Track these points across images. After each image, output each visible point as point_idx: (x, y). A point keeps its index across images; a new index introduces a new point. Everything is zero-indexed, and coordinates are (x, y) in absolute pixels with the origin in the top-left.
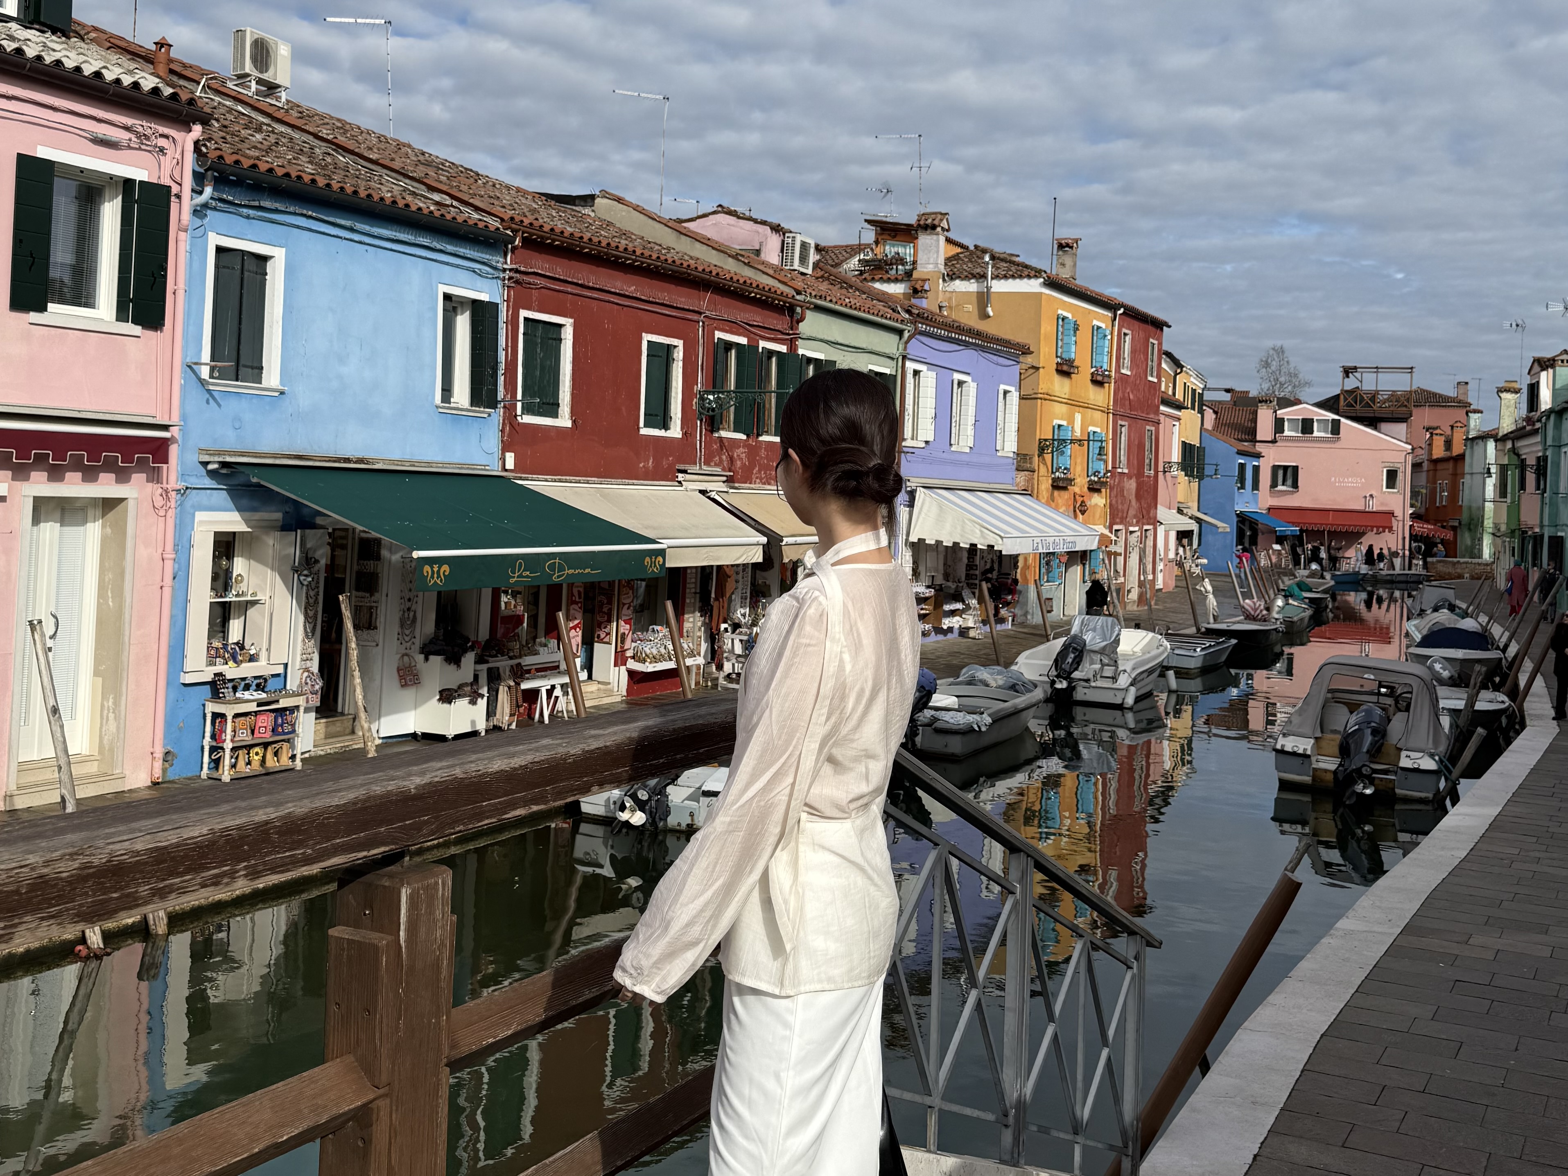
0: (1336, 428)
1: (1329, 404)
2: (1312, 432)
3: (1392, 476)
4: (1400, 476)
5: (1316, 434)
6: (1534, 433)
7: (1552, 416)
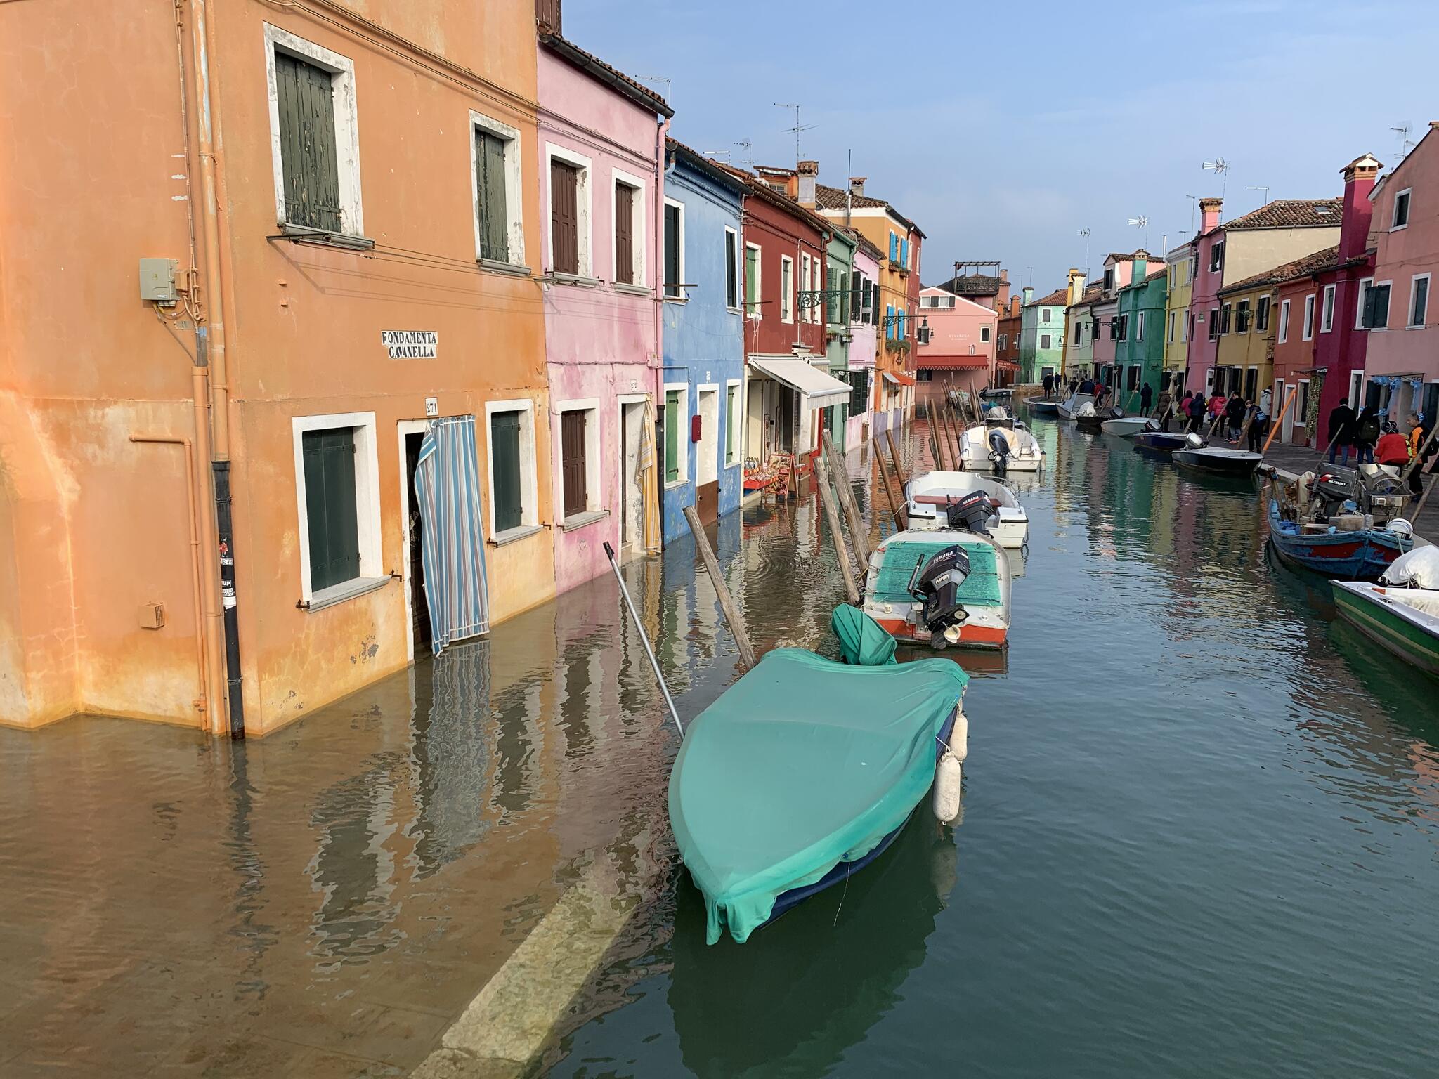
0: (952, 301)
1: (948, 287)
2: (937, 306)
3: (985, 331)
4: (990, 332)
5: (940, 307)
6: (1114, 301)
7: (1132, 293)
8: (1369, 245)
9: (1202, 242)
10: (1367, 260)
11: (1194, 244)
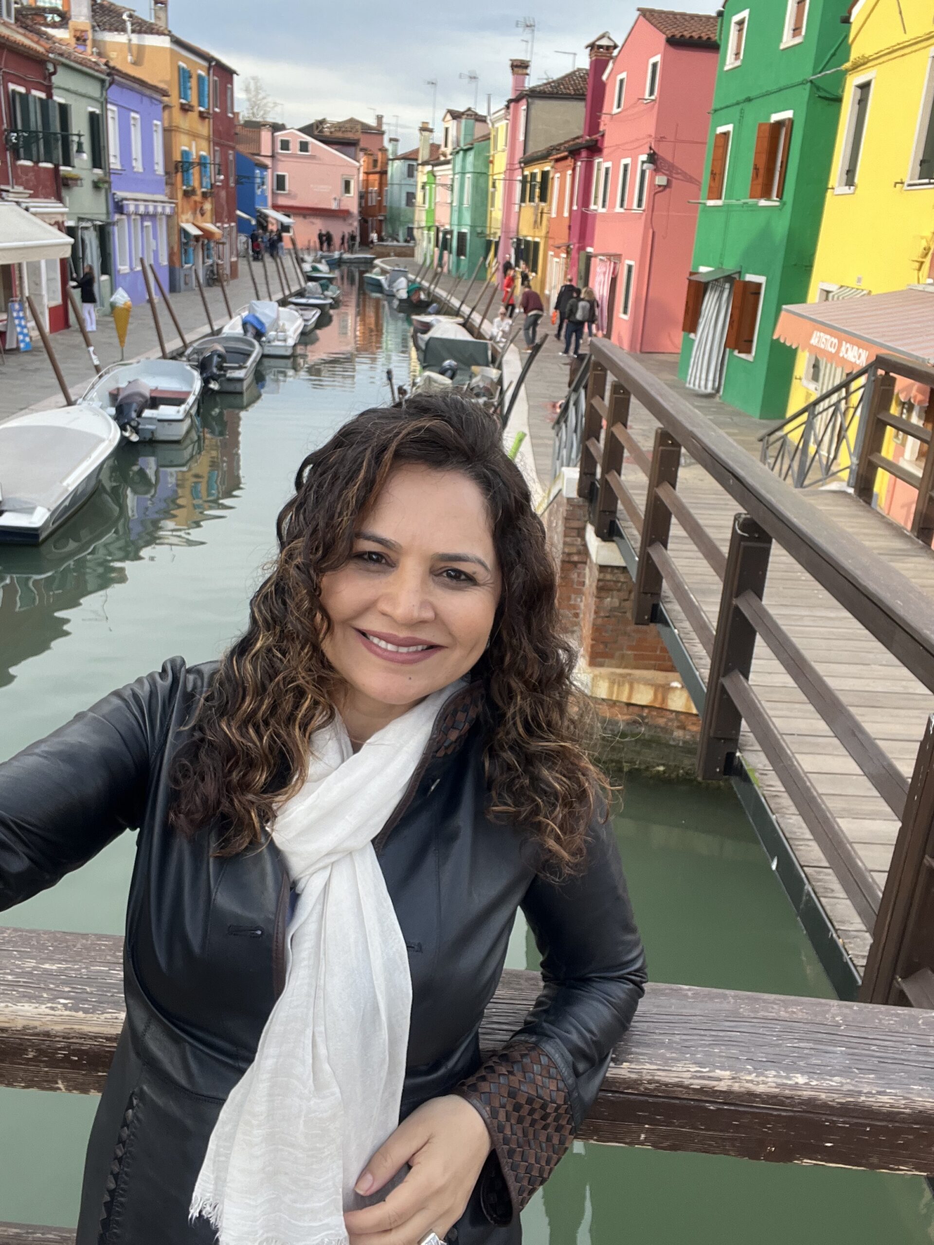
1: (308, 132)
3: (347, 183)
4: (353, 184)
5: (299, 152)
6: (447, 162)
7: (461, 153)
8: (602, 128)
9: (512, 105)
10: (597, 141)
11: (508, 107)
